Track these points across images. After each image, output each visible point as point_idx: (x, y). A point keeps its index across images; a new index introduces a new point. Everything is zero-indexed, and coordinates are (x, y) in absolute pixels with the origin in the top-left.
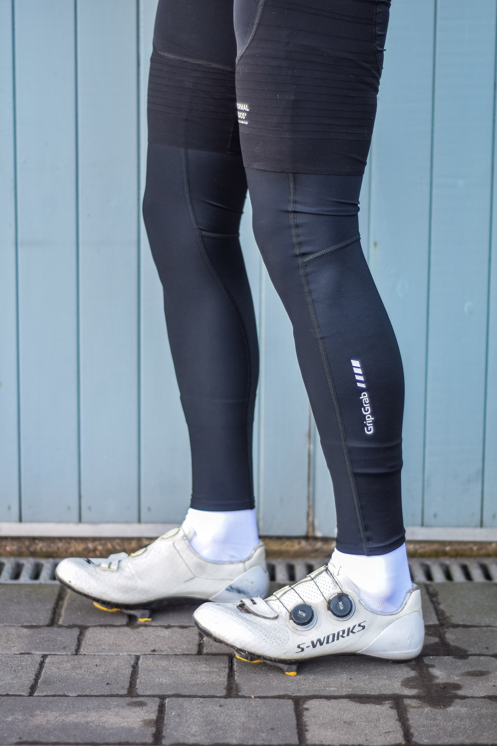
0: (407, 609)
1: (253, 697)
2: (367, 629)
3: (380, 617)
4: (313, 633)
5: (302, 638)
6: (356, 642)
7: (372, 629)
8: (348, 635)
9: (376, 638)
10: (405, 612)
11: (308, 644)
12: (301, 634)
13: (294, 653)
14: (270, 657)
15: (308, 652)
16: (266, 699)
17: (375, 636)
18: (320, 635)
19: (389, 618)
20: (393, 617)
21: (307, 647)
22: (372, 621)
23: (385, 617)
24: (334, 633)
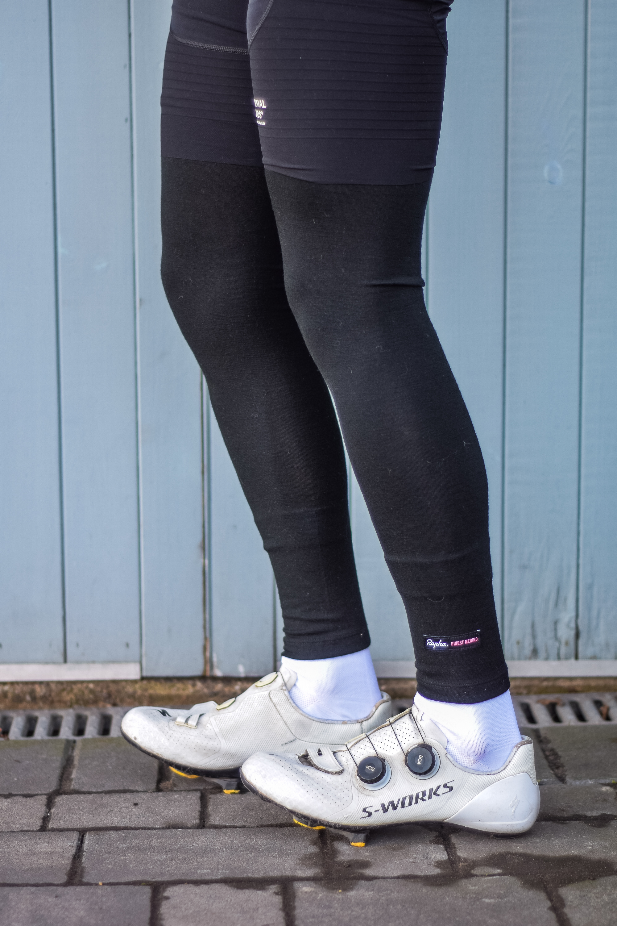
0: (512, 769)
1: (100, 883)
2: (455, 792)
3: (474, 776)
4: (384, 794)
5: (370, 799)
6: (441, 808)
7: (462, 792)
8: (430, 797)
9: (468, 804)
10: (508, 772)
11: (377, 807)
12: (369, 794)
13: (358, 818)
14: (328, 822)
15: (377, 817)
16: (117, 886)
17: (467, 801)
18: (393, 796)
19: (485, 778)
20: (492, 777)
21: (376, 811)
22: (462, 781)
23: (480, 777)
24: (412, 794)
